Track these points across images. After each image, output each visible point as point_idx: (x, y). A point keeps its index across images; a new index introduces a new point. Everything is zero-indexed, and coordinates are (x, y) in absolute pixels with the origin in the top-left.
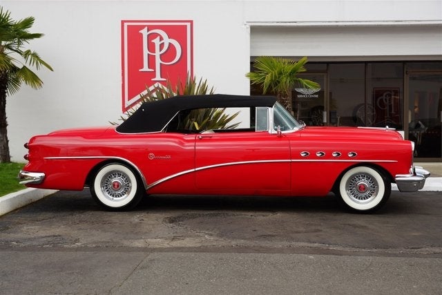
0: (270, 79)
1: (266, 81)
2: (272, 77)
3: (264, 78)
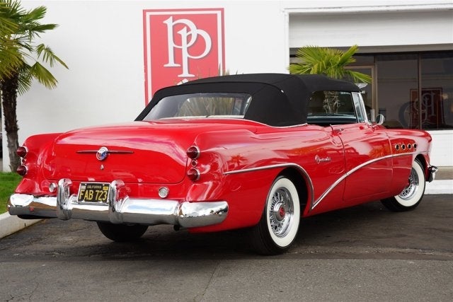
0: (316, 70)
1: (312, 73)
3: (310, 69)
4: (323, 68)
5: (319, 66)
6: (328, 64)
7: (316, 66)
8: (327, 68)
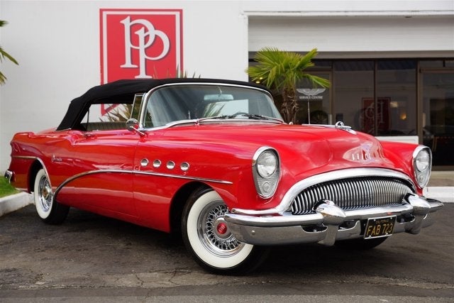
0: (274, 74)
1: (270, 76)
2: (277, 71)
3: (268, 73)
4: (282, 71)
6: (287, 67)
7: (274, 69)
8: (286, 71)
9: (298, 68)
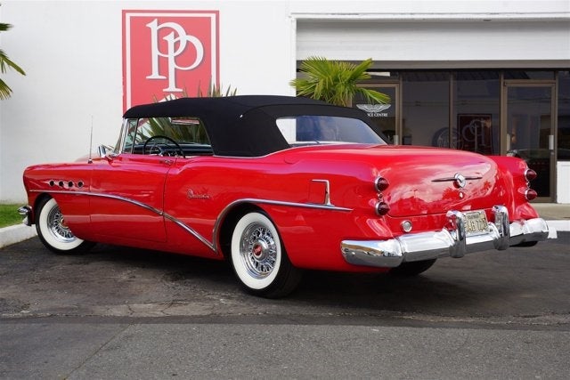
0: (321, 88)
1: (316, 91)
2: (324, 85)
4: (330, 84)
5: (325, 81)
6: (336, 80)
7: (321, 82)
8: (335, 85)
9: (349, 81)
